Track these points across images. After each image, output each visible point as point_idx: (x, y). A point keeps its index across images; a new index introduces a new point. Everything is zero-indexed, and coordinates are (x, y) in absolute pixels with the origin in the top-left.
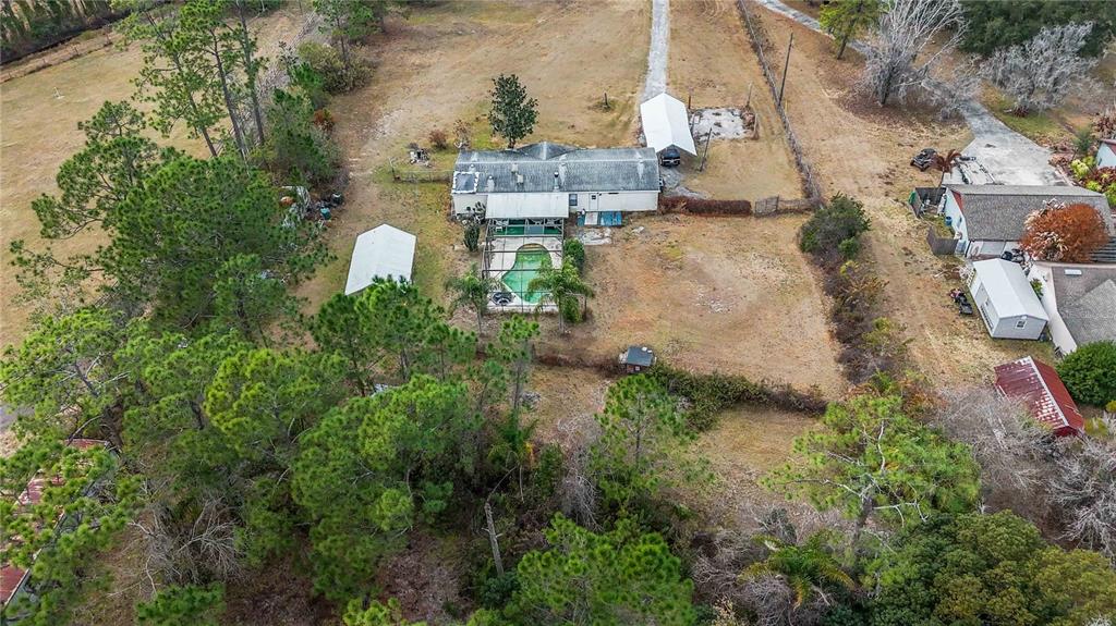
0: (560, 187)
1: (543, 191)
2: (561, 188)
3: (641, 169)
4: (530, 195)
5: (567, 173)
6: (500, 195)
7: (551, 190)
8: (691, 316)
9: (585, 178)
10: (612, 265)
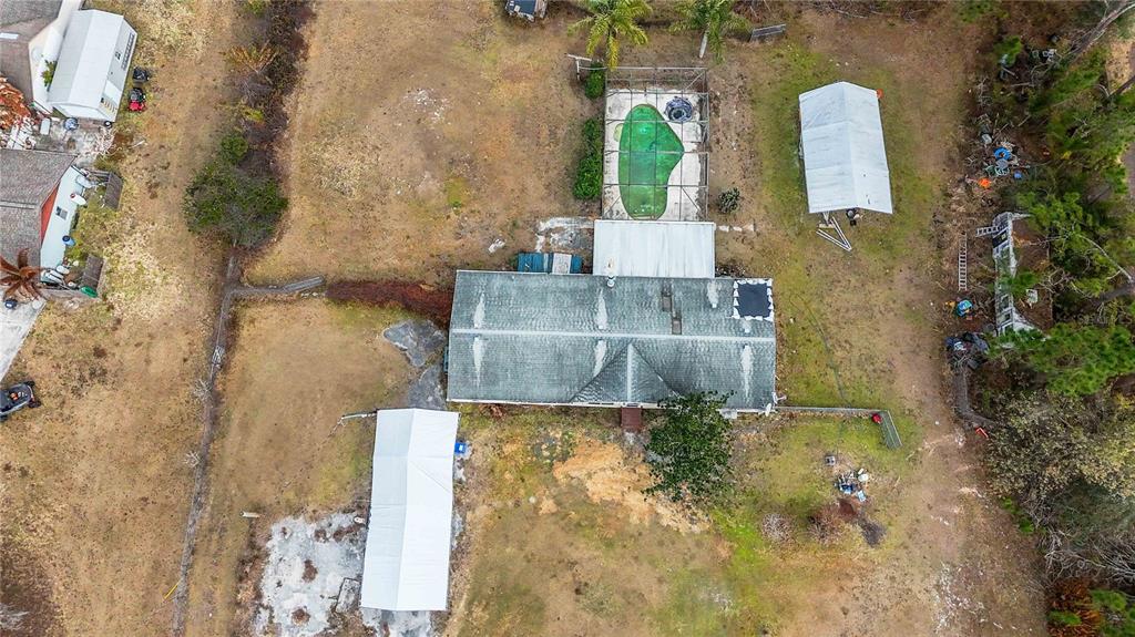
0: (605, 284)
1: (631, 279)
2: (604, 280)
3: (479, 314)
4: (650, 274)
5: (594, 312)
6: (697, 275)
7: (620, 279)
8: (454, 85)
9: (567, 300)
10: (540, 178)
